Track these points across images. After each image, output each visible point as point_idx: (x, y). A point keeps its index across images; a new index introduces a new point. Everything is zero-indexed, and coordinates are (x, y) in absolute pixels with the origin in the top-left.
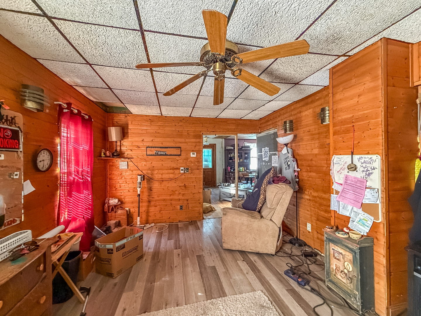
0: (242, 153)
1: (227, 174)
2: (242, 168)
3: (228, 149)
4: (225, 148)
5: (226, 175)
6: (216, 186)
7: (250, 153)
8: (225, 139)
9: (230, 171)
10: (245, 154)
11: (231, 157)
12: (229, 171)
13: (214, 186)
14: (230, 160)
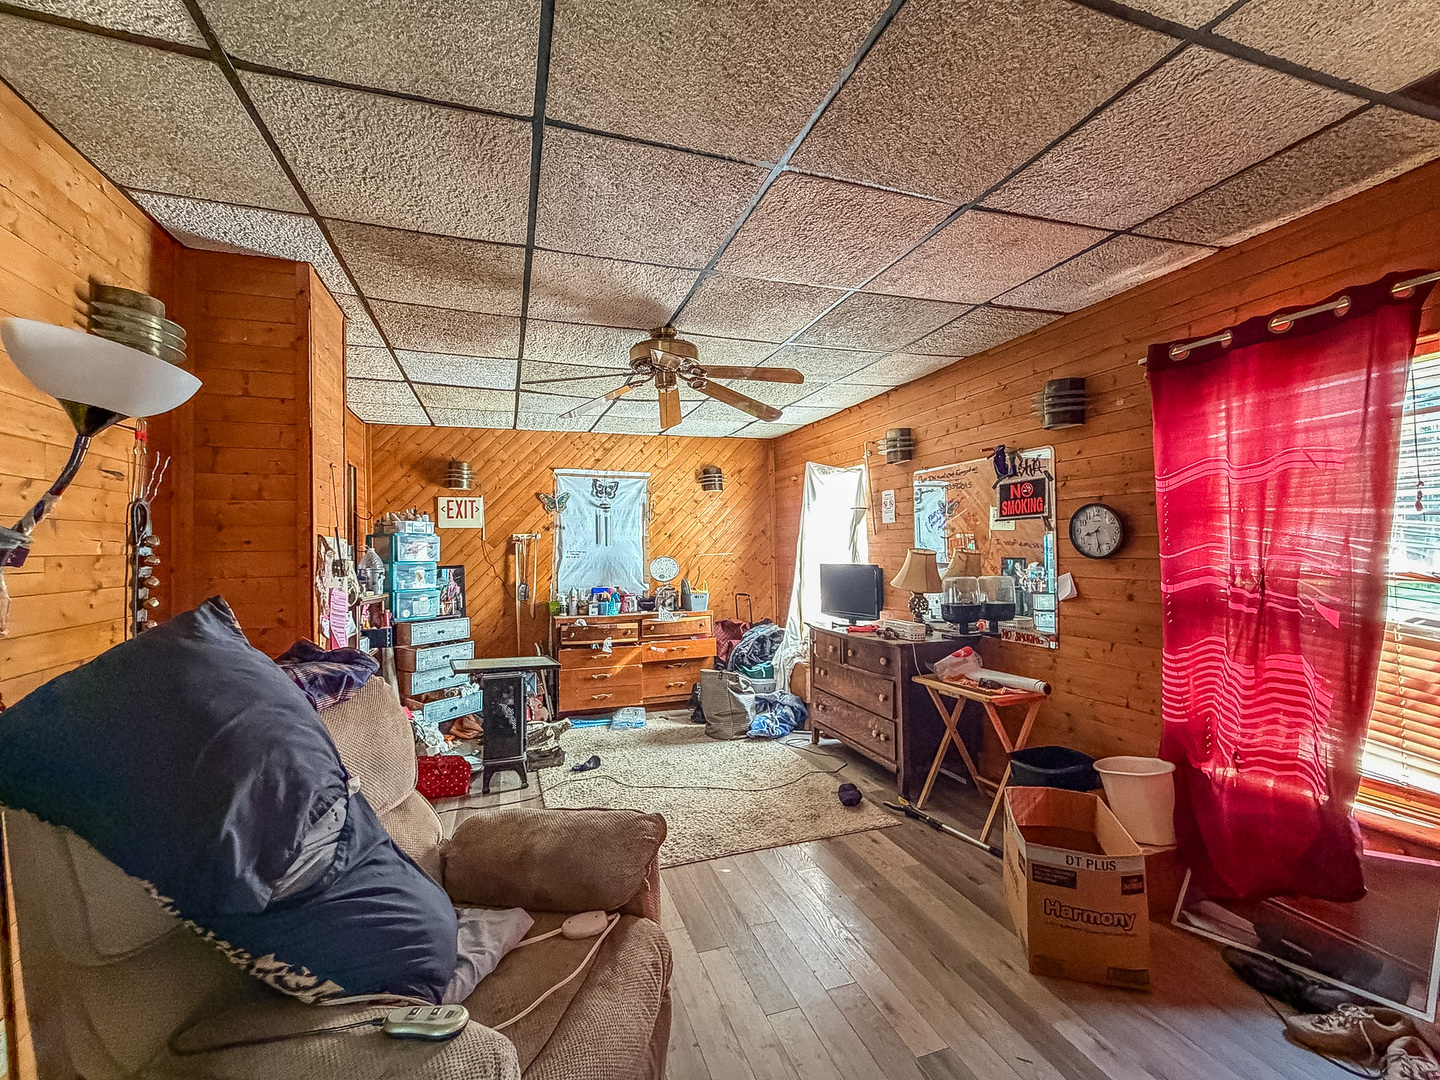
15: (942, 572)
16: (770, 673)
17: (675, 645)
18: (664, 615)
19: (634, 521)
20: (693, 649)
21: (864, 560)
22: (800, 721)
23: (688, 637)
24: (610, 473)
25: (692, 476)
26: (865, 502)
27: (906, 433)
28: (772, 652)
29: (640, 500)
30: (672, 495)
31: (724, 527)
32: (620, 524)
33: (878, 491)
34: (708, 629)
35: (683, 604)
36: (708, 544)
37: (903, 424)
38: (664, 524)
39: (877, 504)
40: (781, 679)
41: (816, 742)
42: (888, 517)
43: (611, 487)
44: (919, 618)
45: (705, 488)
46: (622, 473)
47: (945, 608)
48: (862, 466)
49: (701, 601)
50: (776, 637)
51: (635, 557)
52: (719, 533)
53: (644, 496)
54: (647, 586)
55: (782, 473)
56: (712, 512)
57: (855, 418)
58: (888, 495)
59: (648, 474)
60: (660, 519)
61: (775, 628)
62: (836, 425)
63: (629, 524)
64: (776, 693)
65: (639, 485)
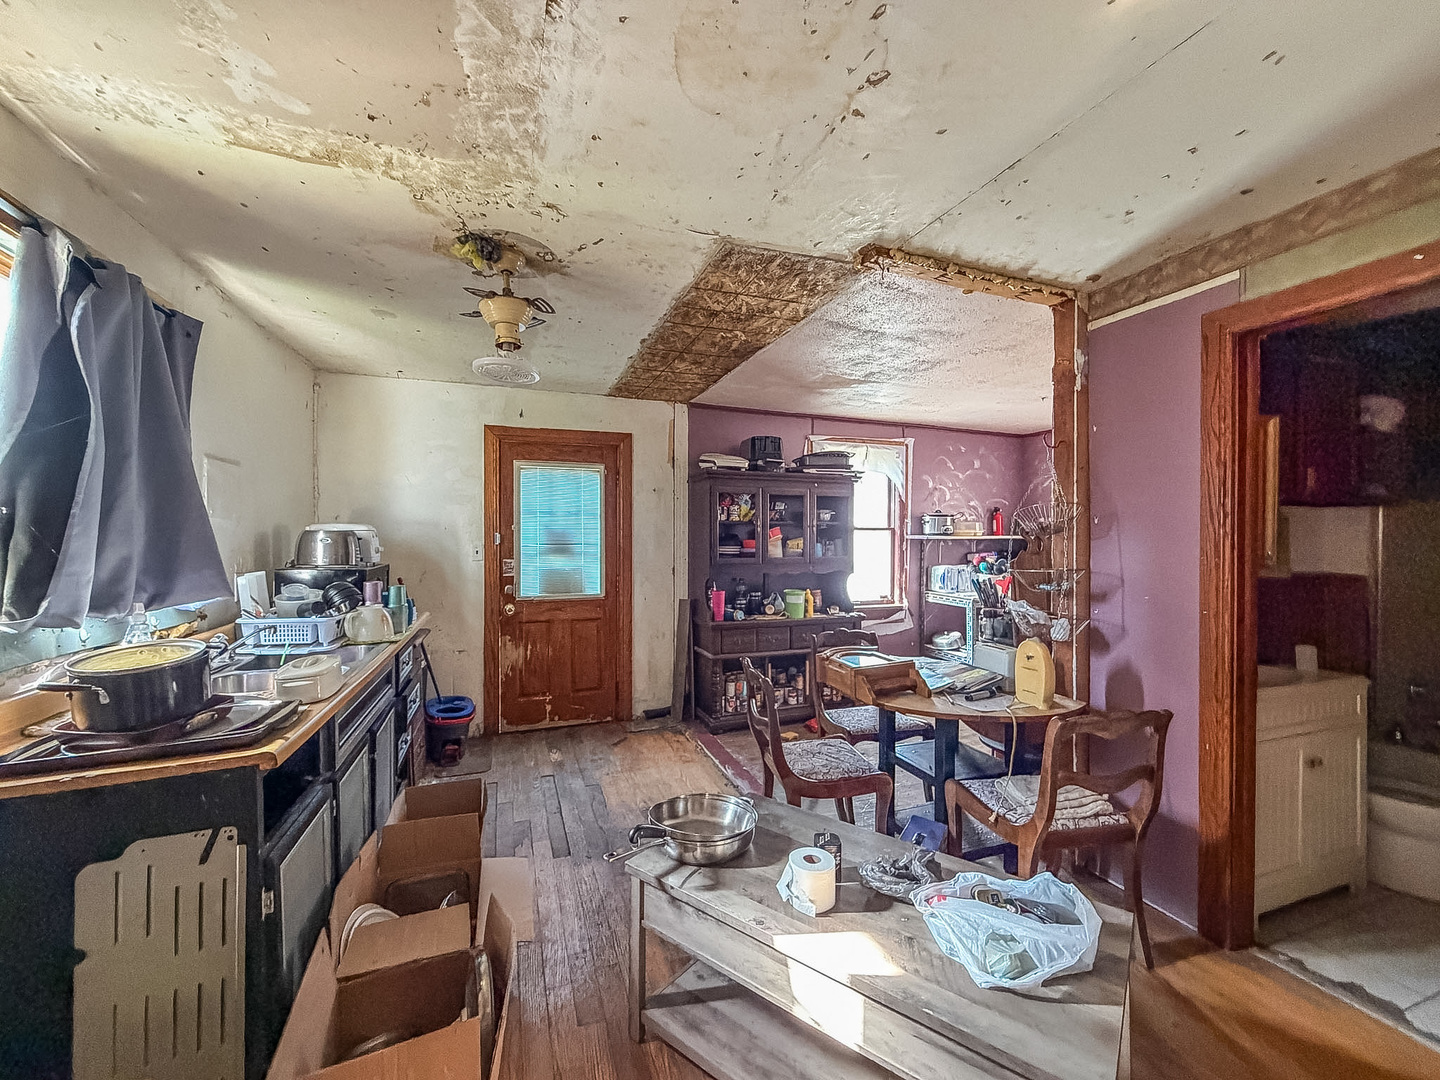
0: (801, 498)
1: (706, 636)
2: (801, 600)
3: (709, 471)
4: (694, 463)
5: (697, 642)
6: (630, 718)
7: (848, 499)
8: (692, 406)
9: (729, 617)
10: (824, 502)
11: (727, 526)
12: (720, 619)
13: (618, 719)
14: (724, 541)
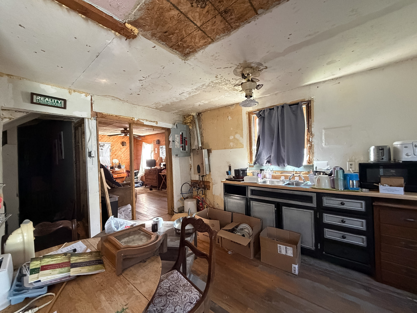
15: (163, 160)
16: (137, 178)
17: (119, 175)
18: (117, 169)
19: (108, 152)
20: (122, 175)
21: (153, 159)
22: (143, 185)
23: (121, 173)
24: (103, 142)
25: (120, 143)
26: (153, 150)
27: (158, 140)
28: (137, 175)
29: (109, 148)
30: (116, 147)
31: (127, 153)
32: (105, 153)
33: (155, 148)
34: (125, 172)
35: (119, 167)
36: (123, 156)
37: (158, 139)
38: (114, 152)
39: (155, 150)
40: (139, 179)
41: (145, 187)
42: (156, 152)
43: (103, 145)
44: (160, 166)
45: (123, 146)
46: (105, 143)
47: (163, 165)
48: (152, 144)
49: (123, 167)
50: (138, 172)
51: (108, 159)
52: (125, 154)
53: (110, 147)
54: (111, 165)
55: (138, 143)
56: (124, 150)
57: (151, 136)
58: (156, 149)
59: (111, 143)
60: (113, 152)
61: (137, 171)
62: (148, 137)
63: (107, 152)
64: (138, 181)
65: (109, 145)
